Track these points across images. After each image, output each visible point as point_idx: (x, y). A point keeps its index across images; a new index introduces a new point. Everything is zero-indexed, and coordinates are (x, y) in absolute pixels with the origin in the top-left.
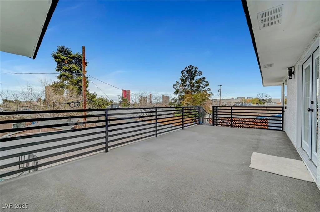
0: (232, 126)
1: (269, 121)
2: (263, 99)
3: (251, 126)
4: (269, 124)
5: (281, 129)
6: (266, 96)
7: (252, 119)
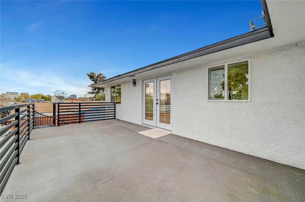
0: (80, 122)
1: (85, 115)
2: (60, 96)
3: (70, 121)
4: (85, 117)
5: (114, 117)
6: (63, 93)
7: (71, 114)
